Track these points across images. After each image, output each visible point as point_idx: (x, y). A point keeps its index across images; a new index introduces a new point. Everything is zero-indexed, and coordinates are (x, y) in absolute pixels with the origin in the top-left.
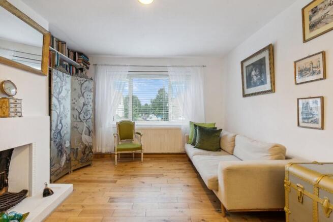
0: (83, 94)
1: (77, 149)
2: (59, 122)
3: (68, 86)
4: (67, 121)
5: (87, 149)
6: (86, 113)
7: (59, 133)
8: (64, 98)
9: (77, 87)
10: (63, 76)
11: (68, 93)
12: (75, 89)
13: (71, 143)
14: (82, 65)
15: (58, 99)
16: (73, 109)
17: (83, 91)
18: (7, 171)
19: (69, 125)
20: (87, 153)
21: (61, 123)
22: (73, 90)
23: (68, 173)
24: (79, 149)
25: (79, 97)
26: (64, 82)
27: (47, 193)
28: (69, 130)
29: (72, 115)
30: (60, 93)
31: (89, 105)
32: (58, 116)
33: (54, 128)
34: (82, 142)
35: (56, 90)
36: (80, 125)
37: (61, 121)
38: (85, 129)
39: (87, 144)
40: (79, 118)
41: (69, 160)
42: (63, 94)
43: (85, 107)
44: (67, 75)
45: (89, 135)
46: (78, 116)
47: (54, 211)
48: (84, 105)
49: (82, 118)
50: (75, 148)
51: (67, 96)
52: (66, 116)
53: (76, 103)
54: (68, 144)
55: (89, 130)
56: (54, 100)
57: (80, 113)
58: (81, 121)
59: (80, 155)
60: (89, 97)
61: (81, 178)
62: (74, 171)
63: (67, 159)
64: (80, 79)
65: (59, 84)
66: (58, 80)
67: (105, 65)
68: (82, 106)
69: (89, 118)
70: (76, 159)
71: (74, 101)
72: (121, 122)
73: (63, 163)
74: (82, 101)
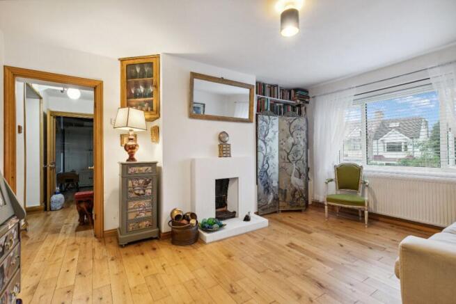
0: (292, 134)
1: (286, 190)
2: (265, 162)
3: (276, 128)
4: (275, 161)
5: (297, 193)
6: (296, 153)
7: (266, 171)
8: (270, 140)
9: (286, 127)
10: (270, 119)
11: (275, 134)
12: (283, 130)
13: (278, 183)
14: (298, 101)
15: (264, 141)
16: (280, 149)
17: (292, 130)
18: (227, 195)
19: (277, 165)
20: (297, 197)
21: (267, 163)
22: (281, 130)
23: (276, 212)
24: (288, 191)
25: (287, 137)
26: (270, 125)
27: (247, 219)
28: (277, 170)
29: (280, 157)
30: (266, 136)
31: (299, 146)
32: (265, 156)
33: (260, 167)
34: (291, 185)
35: (261, 133)
36: (288, 166)
37: (267, 161)
38: (294, 170)
39: (297, 187)
40: (288, 159)
41: (276, 200)
42: (270, 136)
43: (295, 147)
44: (274, 117)
45: (300, 178)
46: (287, 157)
47: (246, 233)
48: (293, 145)
49: (291, 159)
50: (284, 189)
51: (274, 138)
52: (273, 157)
53: (284, 144)
54: (275, 184)
55: (300, 173)
56: (260, 143)
57: (288, 154)
58: (290, 162)
59: (289, 198)
60: (298, 136)
61: (284, 220)
62: (282, 211)
63: (274, 199)
64: (288, 118)
65: (265, 128)
66: (264, 123)
67: (325, 94)
68: (290, 147)
69: (300, 160)
70: (285, 201)
71: (282, 142)
72: (341, 166)
73: (270, 201)
74: (291, 140)
